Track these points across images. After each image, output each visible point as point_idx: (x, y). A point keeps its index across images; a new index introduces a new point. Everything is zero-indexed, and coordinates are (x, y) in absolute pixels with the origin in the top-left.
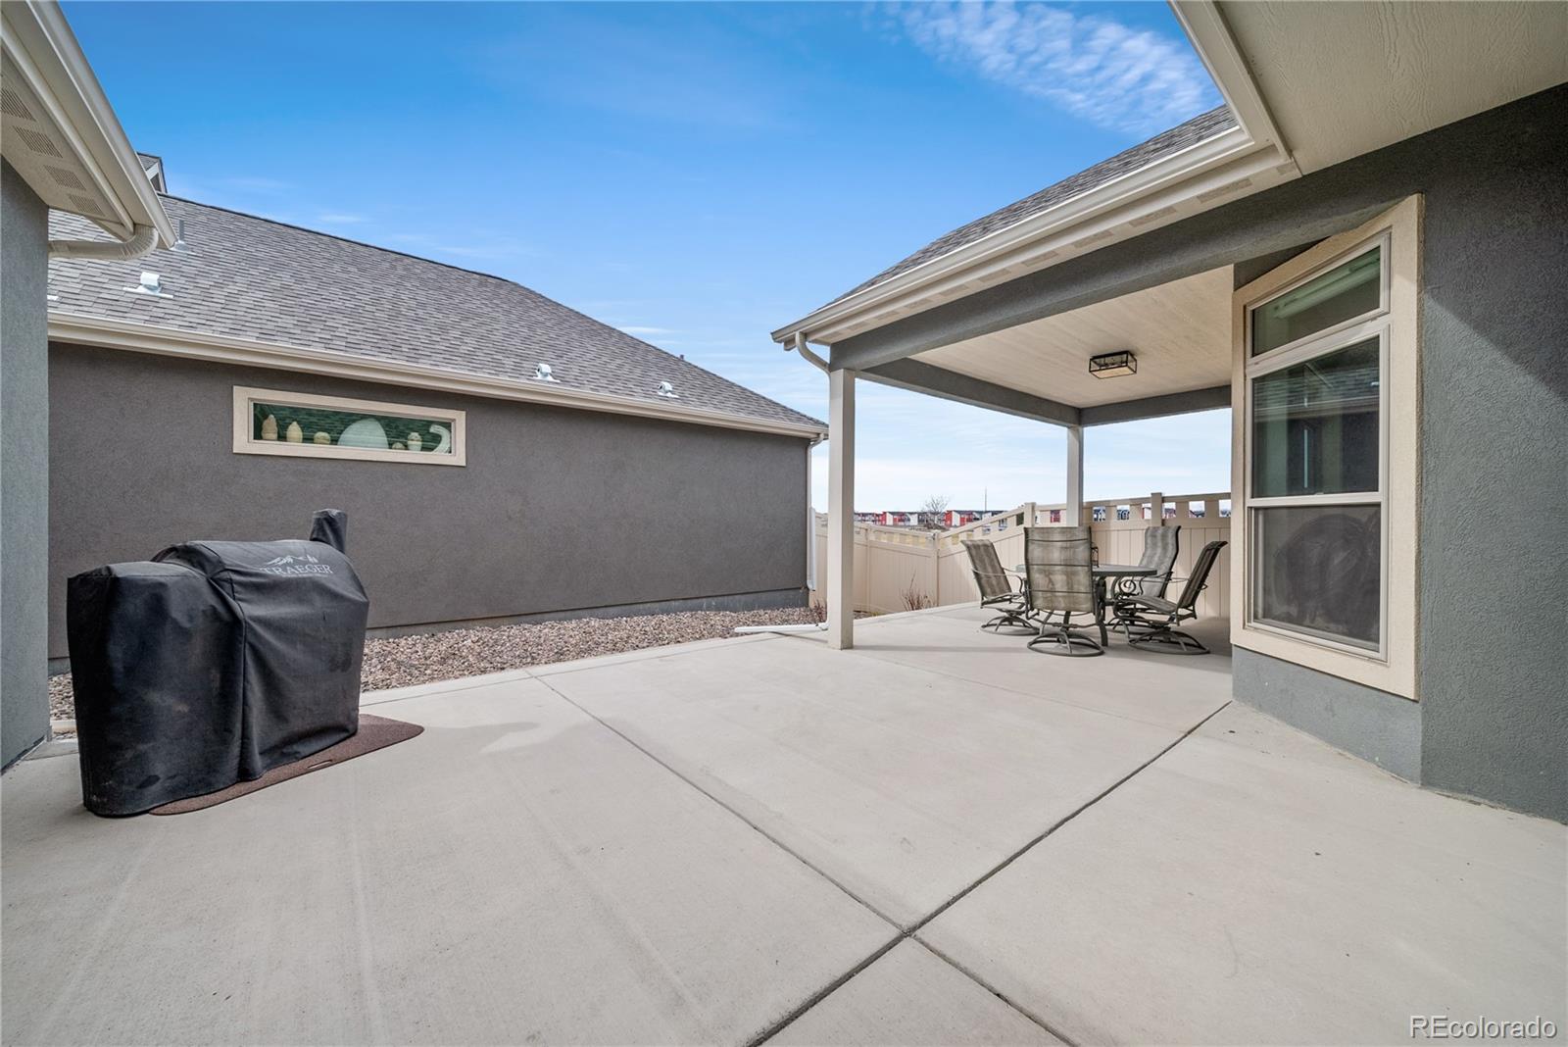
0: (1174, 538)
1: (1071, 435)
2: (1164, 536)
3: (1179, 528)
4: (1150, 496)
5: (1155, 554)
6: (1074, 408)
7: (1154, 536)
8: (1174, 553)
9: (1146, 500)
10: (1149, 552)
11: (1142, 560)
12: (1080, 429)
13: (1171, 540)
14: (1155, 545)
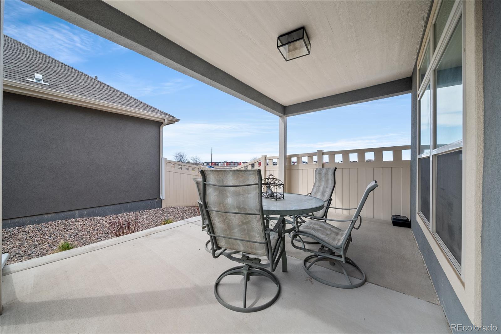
0: (333, 176)
1: (281, 120)
2: (326, 174)
3: (336, 168)
4: (317, 152)
5: (321, 185)
6: (283, 106)
7: (320, 174)
8: (333, 185)
9: (315, 154)
10: (317, 183)
11: (313, 188)
12: (285, 118)
13: (331, 177)
14: (320, 179)
